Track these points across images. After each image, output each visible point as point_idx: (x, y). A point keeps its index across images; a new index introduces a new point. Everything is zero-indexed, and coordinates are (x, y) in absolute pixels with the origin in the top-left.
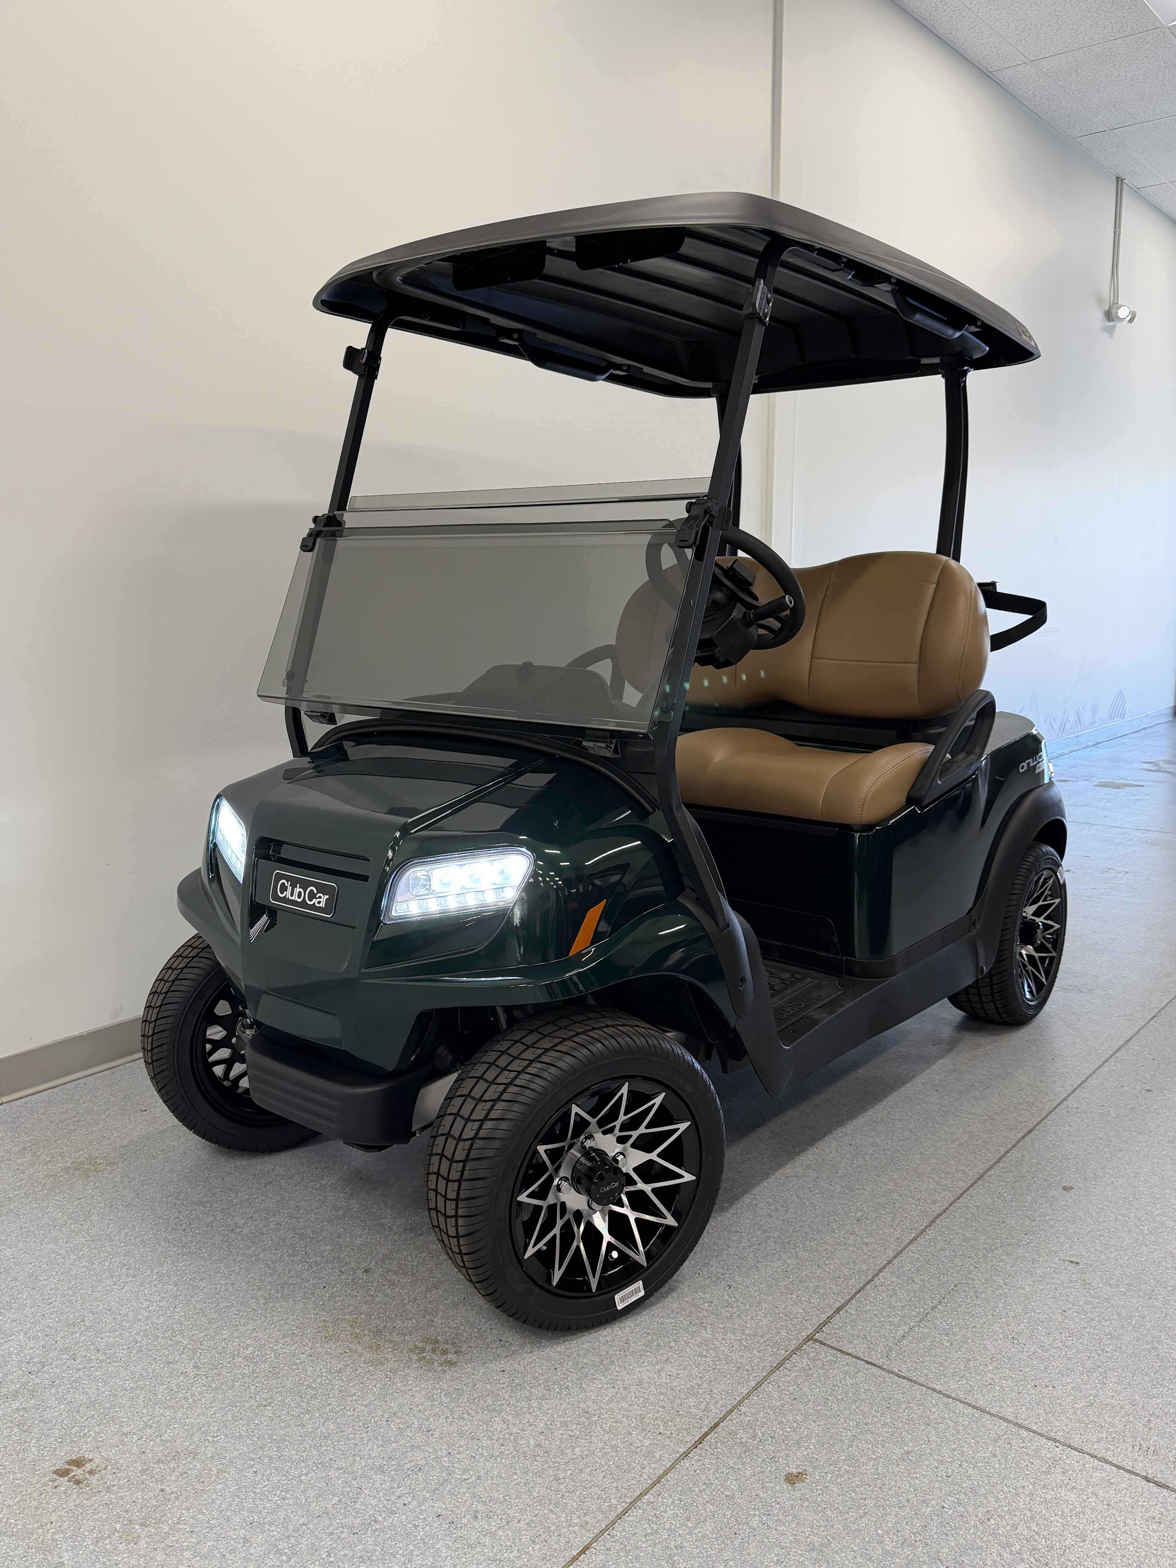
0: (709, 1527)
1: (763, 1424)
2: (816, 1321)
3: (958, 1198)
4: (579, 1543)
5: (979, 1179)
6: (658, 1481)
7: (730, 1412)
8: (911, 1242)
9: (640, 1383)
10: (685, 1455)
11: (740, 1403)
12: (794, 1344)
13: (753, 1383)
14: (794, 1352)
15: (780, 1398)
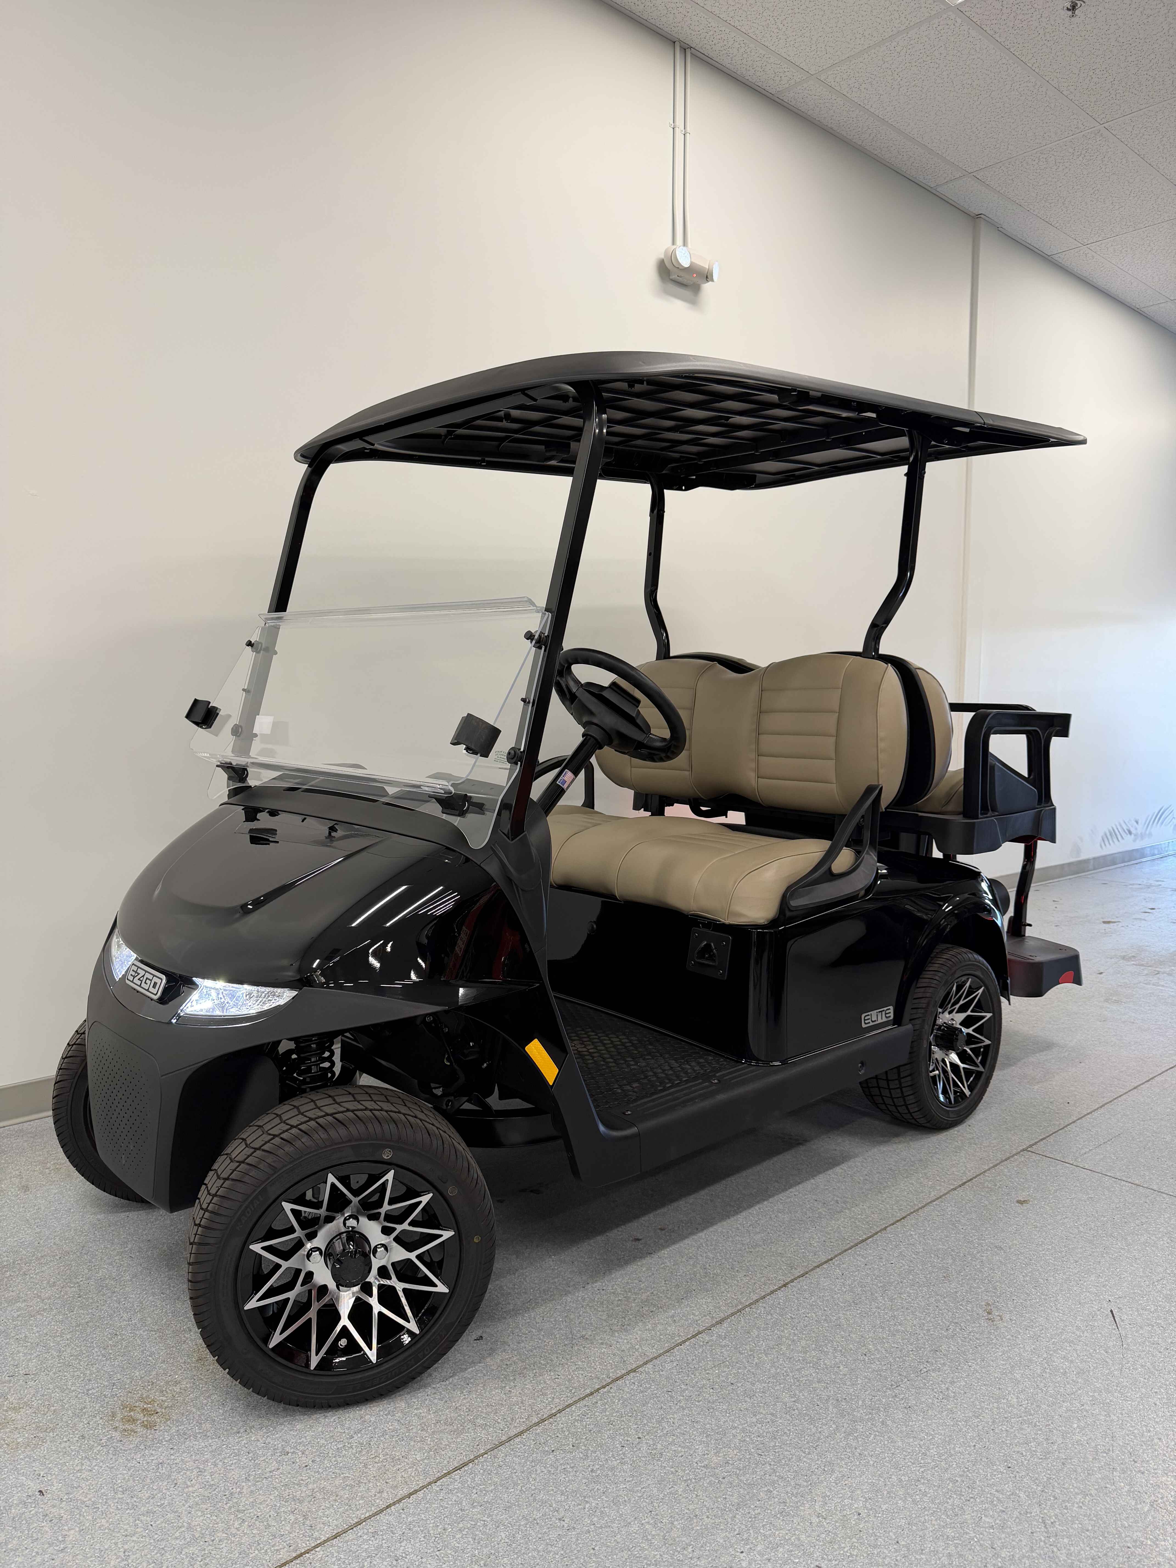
0: (974, 1216)
1: (1000, 1181)
2: (1028, 1144)
3: (1120, 1096)
4: (899, 1215)
5: (1135, 1088)
6: (941, 1197)
7: (979, 1175)
8: (1088, 1114)
9: (921, 1160)
10: (955, 1189)
11: (985, 1172)
12: (1014, 1152)
13: (991, 1165)
14: (1016, 1154)
15: (1009, 1172)
